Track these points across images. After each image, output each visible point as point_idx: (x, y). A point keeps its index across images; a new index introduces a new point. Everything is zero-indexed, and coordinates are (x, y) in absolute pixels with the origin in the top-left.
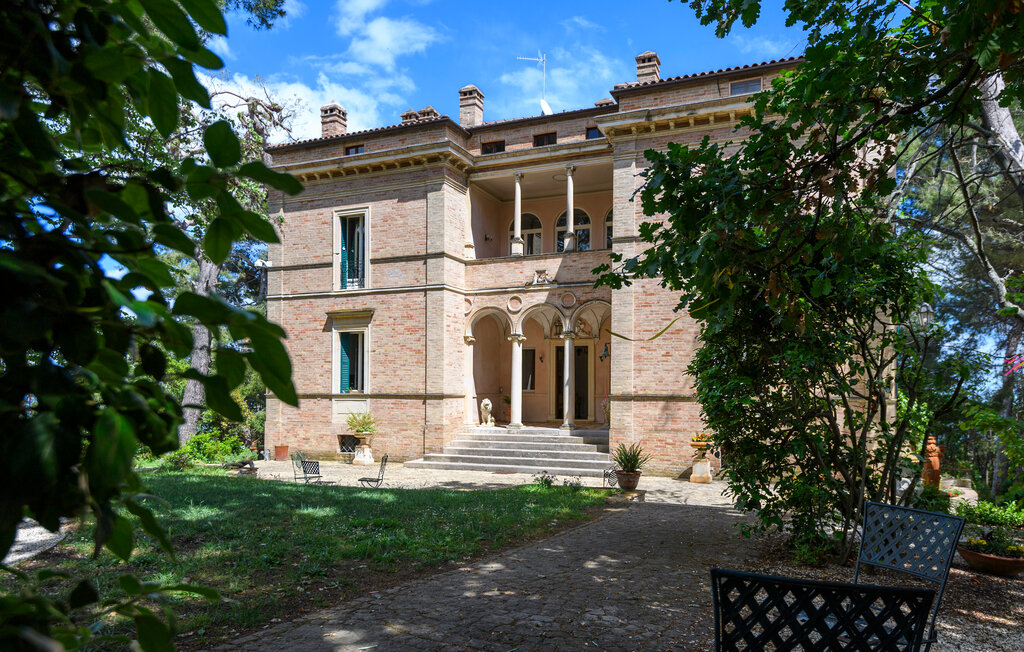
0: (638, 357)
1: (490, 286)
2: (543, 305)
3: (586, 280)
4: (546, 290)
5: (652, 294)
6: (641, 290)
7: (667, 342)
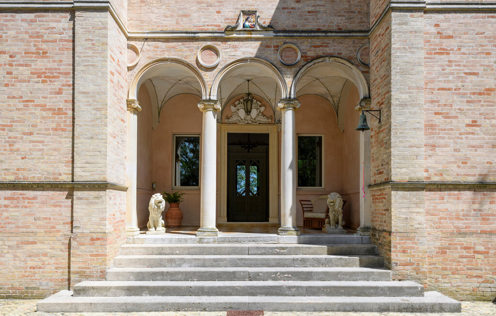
0: (430, 127)
1: (170, 29)
2: (252, 59)
3: (315, 28)
4: (257, 39)
5: (451, 37)
6: (434, 30)
7: (472, 106)
